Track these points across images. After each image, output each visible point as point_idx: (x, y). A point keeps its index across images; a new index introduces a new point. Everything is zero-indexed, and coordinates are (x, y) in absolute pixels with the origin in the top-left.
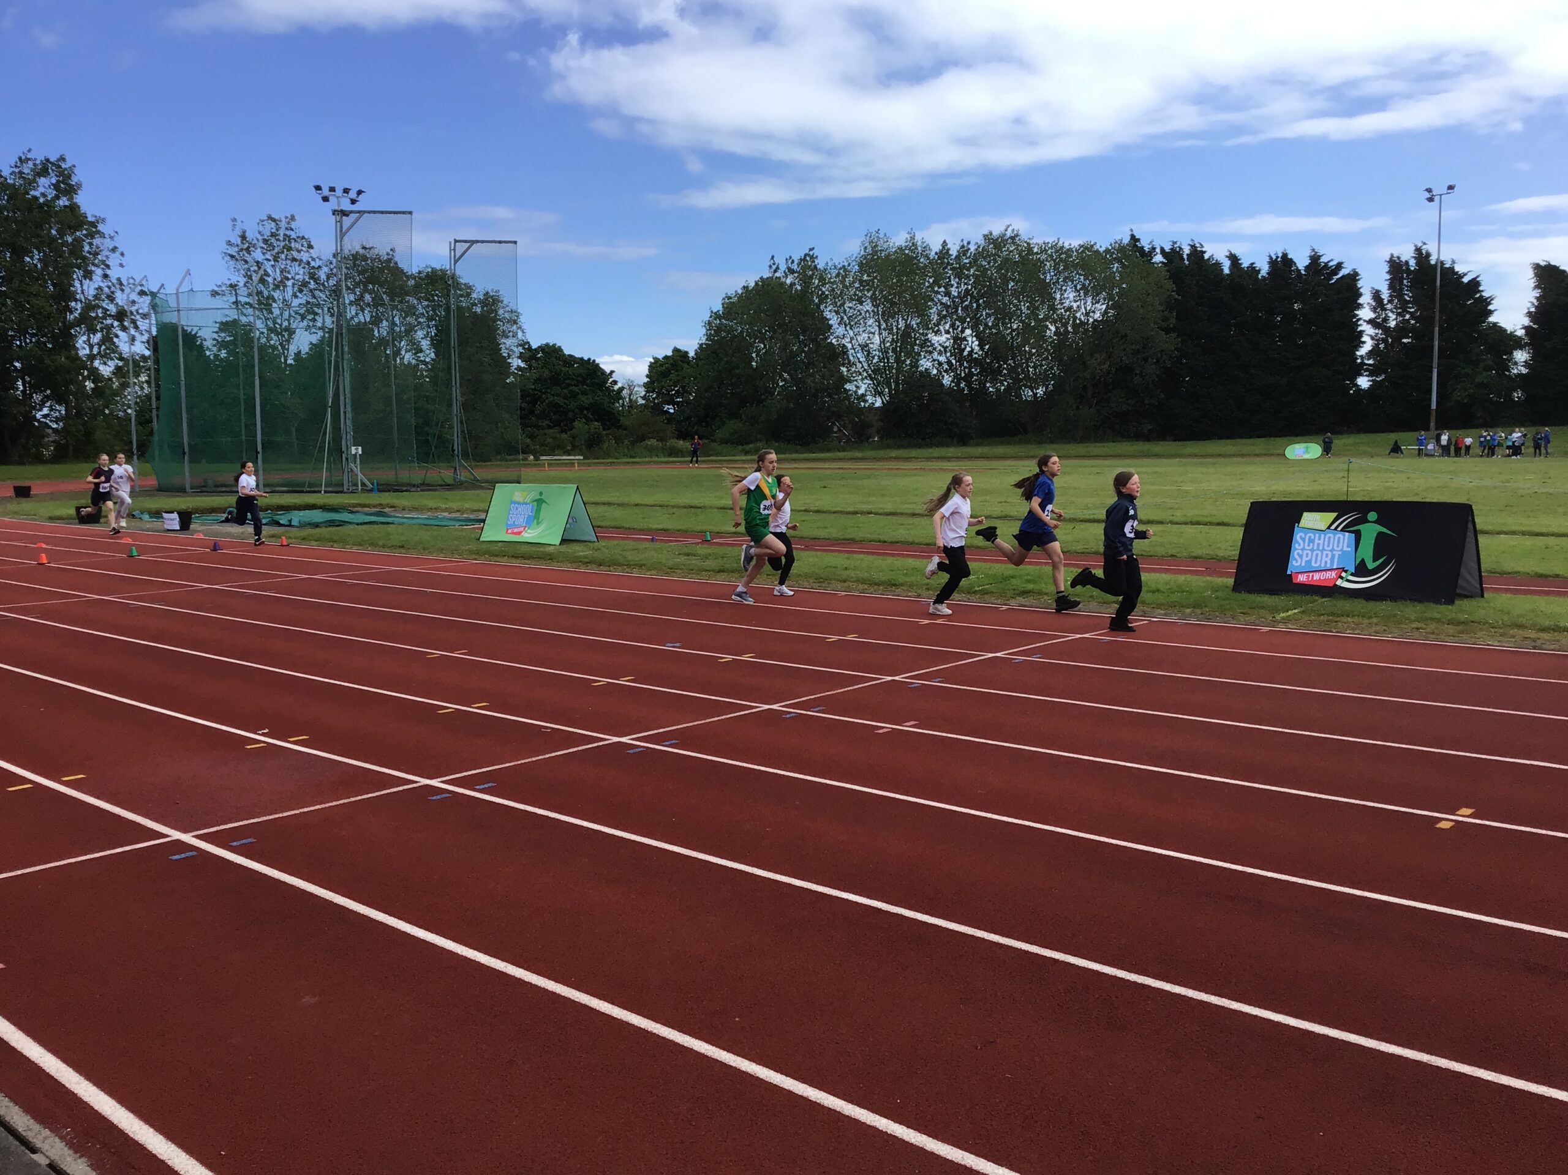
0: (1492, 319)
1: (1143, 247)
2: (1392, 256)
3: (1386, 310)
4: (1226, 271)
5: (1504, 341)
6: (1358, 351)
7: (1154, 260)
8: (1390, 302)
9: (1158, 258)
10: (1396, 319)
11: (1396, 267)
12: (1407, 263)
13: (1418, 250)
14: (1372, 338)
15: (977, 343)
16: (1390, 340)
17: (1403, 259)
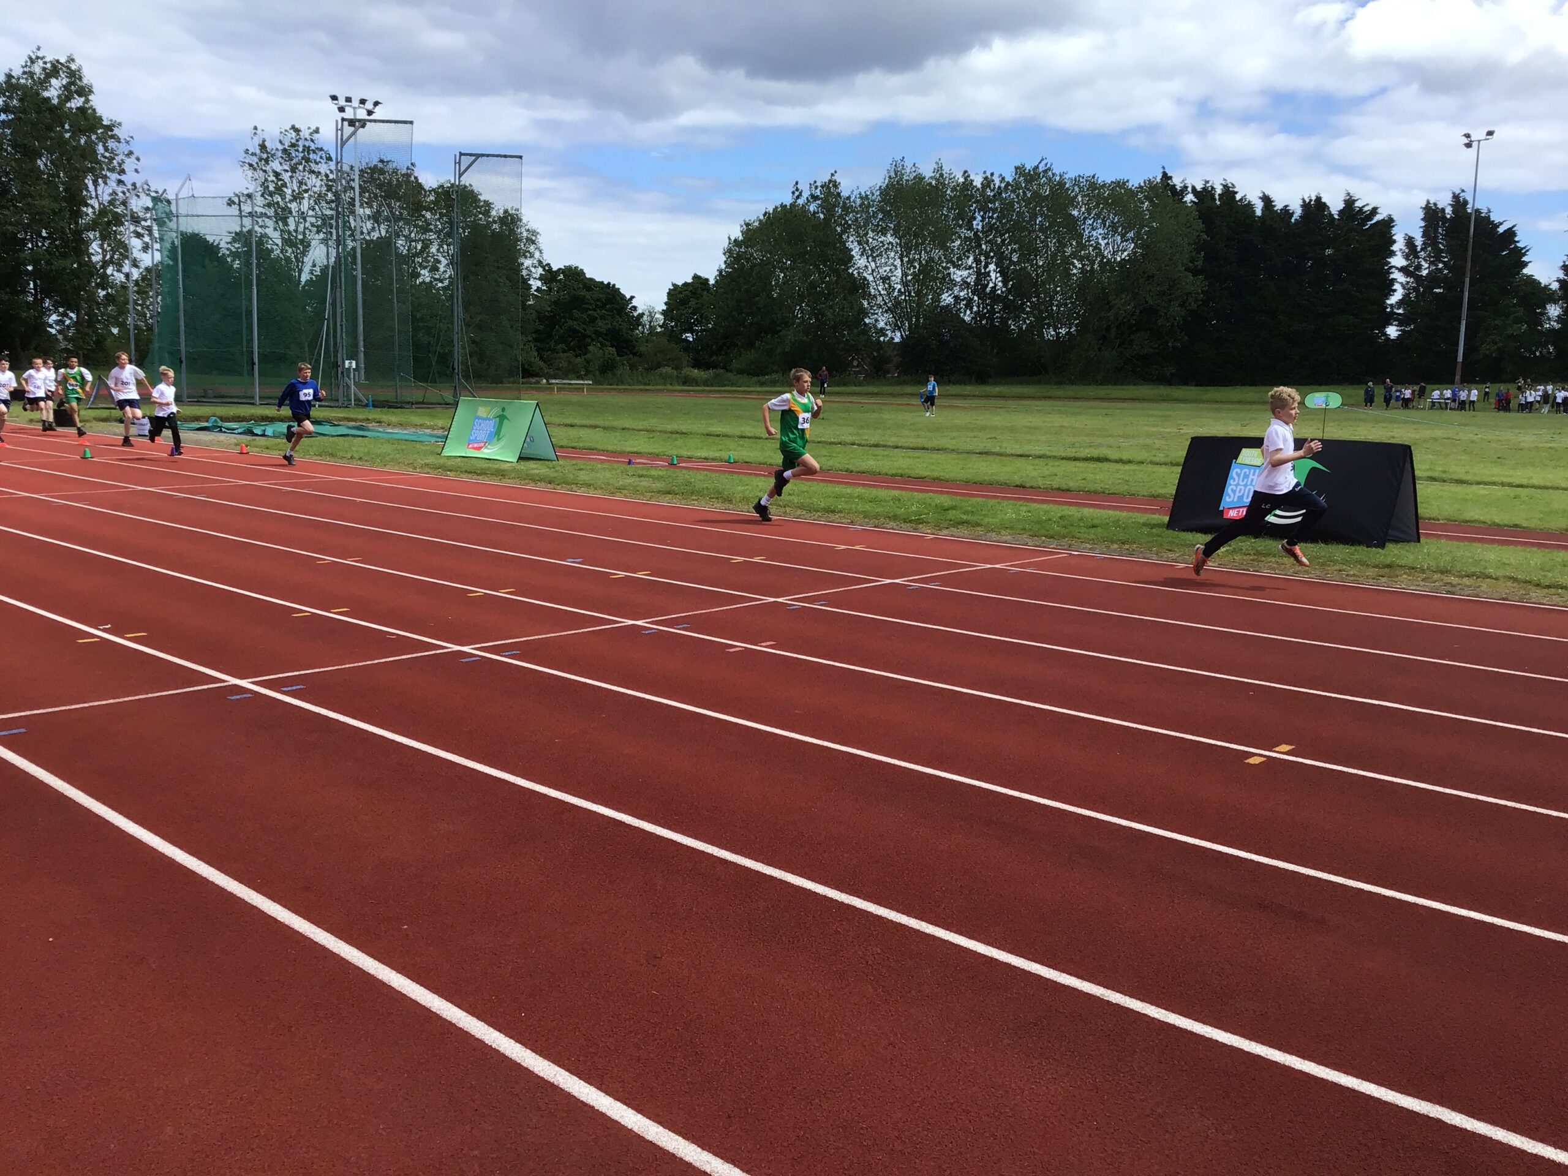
0: (1525, 271)
1: (1175, 185)
2: (1428, 202)
3: (1419, 258)
4: (1259, 213)
5: (1537, 294)
6: (1388, 299)
7: (1185, 199)
8: (1422, 249)
9: (1189, 198)
10: (1429, 267)
11: (1432, 214)
12: (1443, 210)
13: (1456, 197)
14: (1404, 288)
15: (1000, 279)
16: (1422, 290)
17: (1440, 206)
